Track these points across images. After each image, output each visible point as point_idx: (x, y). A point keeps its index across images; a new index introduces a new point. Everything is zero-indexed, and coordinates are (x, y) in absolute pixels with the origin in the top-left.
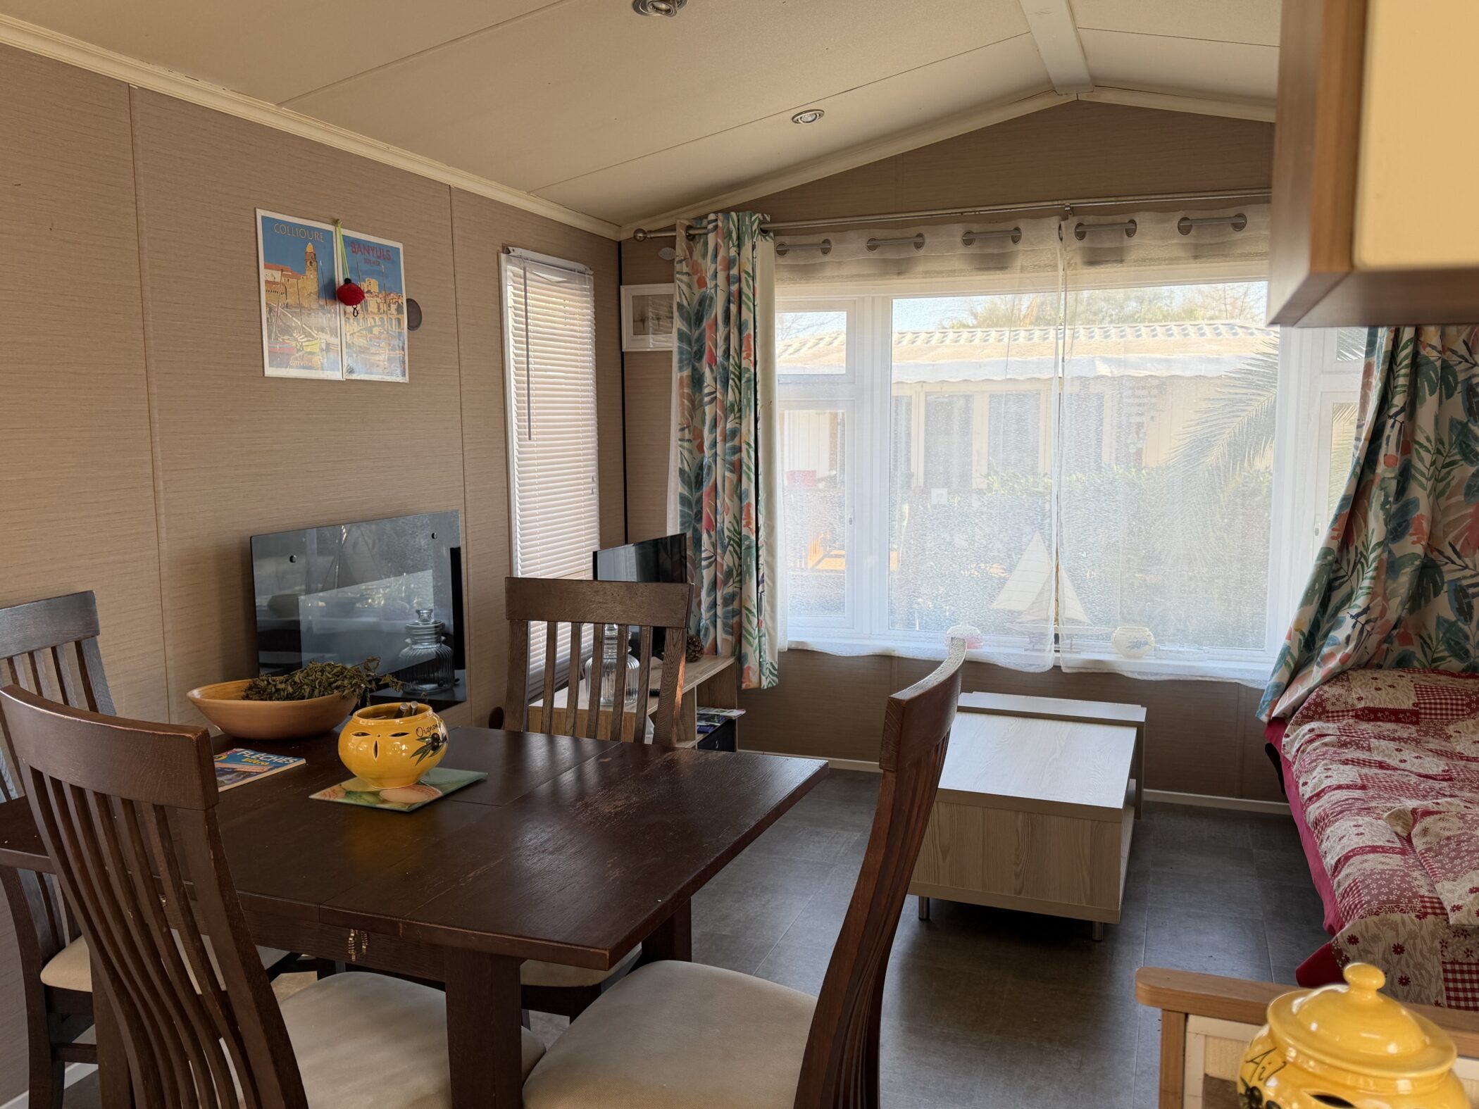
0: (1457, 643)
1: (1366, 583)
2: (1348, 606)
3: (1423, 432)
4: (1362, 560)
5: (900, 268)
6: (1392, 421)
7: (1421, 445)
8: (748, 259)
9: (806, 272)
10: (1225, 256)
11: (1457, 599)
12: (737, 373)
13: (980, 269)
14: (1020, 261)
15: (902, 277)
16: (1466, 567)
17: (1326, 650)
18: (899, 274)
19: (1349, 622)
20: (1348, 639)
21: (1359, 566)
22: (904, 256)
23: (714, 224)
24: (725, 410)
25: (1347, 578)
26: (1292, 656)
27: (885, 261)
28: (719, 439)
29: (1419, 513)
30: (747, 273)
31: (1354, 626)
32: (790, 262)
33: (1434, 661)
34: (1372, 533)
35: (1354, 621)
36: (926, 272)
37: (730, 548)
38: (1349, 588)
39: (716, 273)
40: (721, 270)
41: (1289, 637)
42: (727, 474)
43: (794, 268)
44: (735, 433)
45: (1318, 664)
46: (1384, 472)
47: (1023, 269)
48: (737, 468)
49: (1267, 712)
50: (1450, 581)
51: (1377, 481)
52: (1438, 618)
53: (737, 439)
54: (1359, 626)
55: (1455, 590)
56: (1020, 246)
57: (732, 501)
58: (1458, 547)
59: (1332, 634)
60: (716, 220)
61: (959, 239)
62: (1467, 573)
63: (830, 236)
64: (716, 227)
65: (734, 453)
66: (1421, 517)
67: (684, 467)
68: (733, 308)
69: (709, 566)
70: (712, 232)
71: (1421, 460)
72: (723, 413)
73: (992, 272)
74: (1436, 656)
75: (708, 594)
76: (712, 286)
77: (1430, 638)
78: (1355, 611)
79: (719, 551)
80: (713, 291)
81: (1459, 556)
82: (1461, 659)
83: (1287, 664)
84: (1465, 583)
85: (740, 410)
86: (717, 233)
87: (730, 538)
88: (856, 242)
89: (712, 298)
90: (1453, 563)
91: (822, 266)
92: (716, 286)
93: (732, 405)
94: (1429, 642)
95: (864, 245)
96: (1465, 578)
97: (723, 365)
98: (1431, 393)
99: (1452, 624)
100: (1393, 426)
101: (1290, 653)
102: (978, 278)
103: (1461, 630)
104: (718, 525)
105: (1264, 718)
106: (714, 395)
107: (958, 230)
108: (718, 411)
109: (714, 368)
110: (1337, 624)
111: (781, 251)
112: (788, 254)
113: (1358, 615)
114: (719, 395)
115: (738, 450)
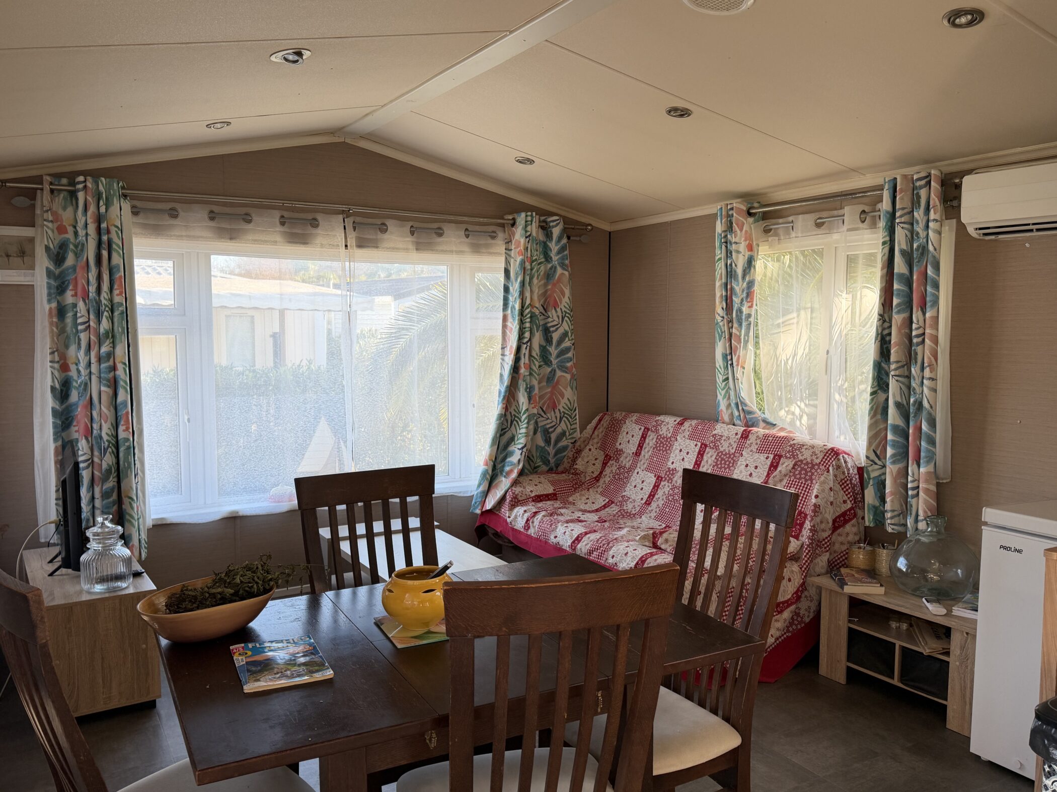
0: (545, 457)
1: (523, 431)
2: (513, 443)
3: (535, 351)
4: (516, 419)
5: (232, 235)
6: (525, 345)
7: (535, 358)
8: (117, 216)
9: (156, 230)
10: (432, 250)
11: (544, 433)
12: (110, 306)
13: (290, 242)
14: (319, 240)
15: (234, 241)
16: (548, 419)
17: (507, 469)
18: (231, 239)
19: (518, 453)
20: (519, 461)
21: (515, 422)
22: (234, 226)
23: (83, 184)
24: (98, 336)
25: (508, 429)
26: (489, 474)
27: (219, 228)
28: (93, 360)
29: (535, 392)
30: (117, 227)
31: (521, 454)
32: (141, 221)
33: (535, 468)
34: (523, 404)
35: (521, 451)
36: (256, 240)
37: (110, 450)
38: (511, 435)
39: (86, 225)
40: (92, 223)
41: (486, 464)
42: (103, 388)
43: (145, 226)
44: (110, 355)
45: (505, 477)
46: (524, 372)
47: (322, 246)
48: (114, 384)
49: (480, 507)
50: (541, 426)
51: (521, 377)
52: (537, 446)
53: (112, 360)
54: (524, 453)
55: (544, 430)
56: (319, 231)
57: (110, 411)
58: (544, 409)
59: (508, 460)
60: (85, 181)
61: (277, 220)
62: (549, 421)
63: (177, 206)
64: (85, 187)
65: (110, 372)
66: (536, 394)
67: (55, 385)
68: (105, 253)
69: (87, 467)
70: (82, 191)
71: (535, 365)
72: (97, 339)
73: (298, 245)
74: (536, 465)
75: (88, 491)
76: (84, 235)
77: (533, 457)
78: (520, 446)
79: (96, 453)
80: (84, 238)
81: (545, 414)
82: (547, 465)
83: (487, 479)
84: (548, 426)
85: (113, 337)
86: (86, 192)
87: (108, 441)
88: (201, 213)
89: (83, 245)
90: (542, 417)
91: (170, 227)
92: (87, 234)
93: (107, 333)
94: (532, 458)
95: (206, 216)
96: (548, 424)
97: (95, 300)
98: (537, 332)
99: (543, 448)
100: (526, 348)
101: (488, 473)
102: (288, 248)
103: (547, 450)
104: (95, 432)
105: (478, 511)
106: (88, 324)
107: (277, 214)
108: (92, 337)
109: (87, 301)
110: (511, 454)
111: (135, 212)
112: (141, 215)
113: (522, 448)
114: (92, 324)
115: (114, 368)
